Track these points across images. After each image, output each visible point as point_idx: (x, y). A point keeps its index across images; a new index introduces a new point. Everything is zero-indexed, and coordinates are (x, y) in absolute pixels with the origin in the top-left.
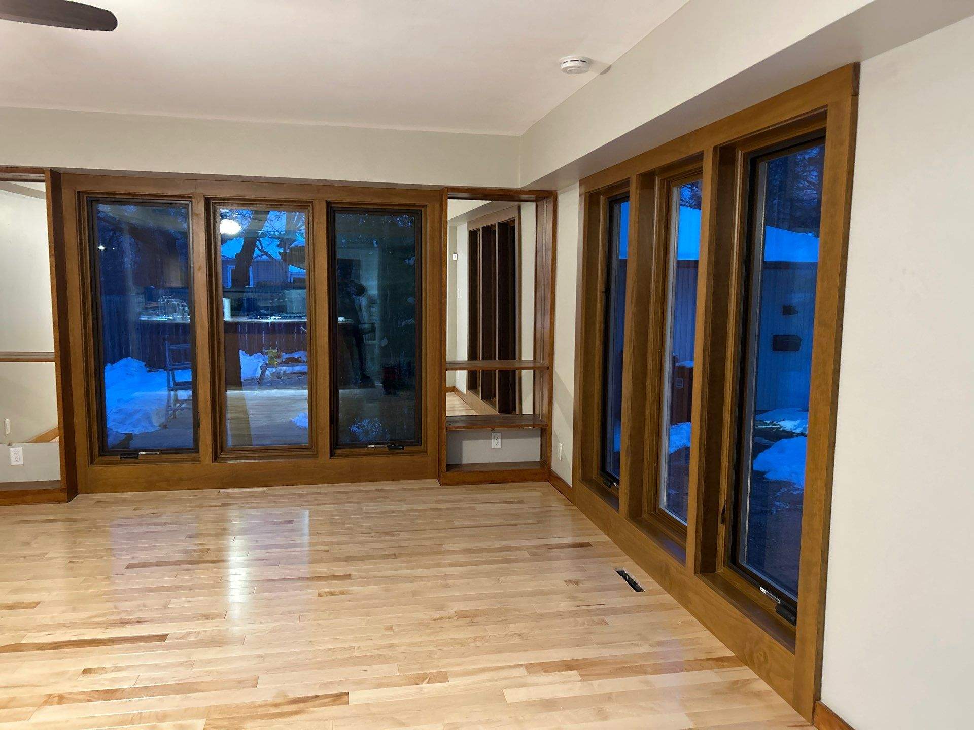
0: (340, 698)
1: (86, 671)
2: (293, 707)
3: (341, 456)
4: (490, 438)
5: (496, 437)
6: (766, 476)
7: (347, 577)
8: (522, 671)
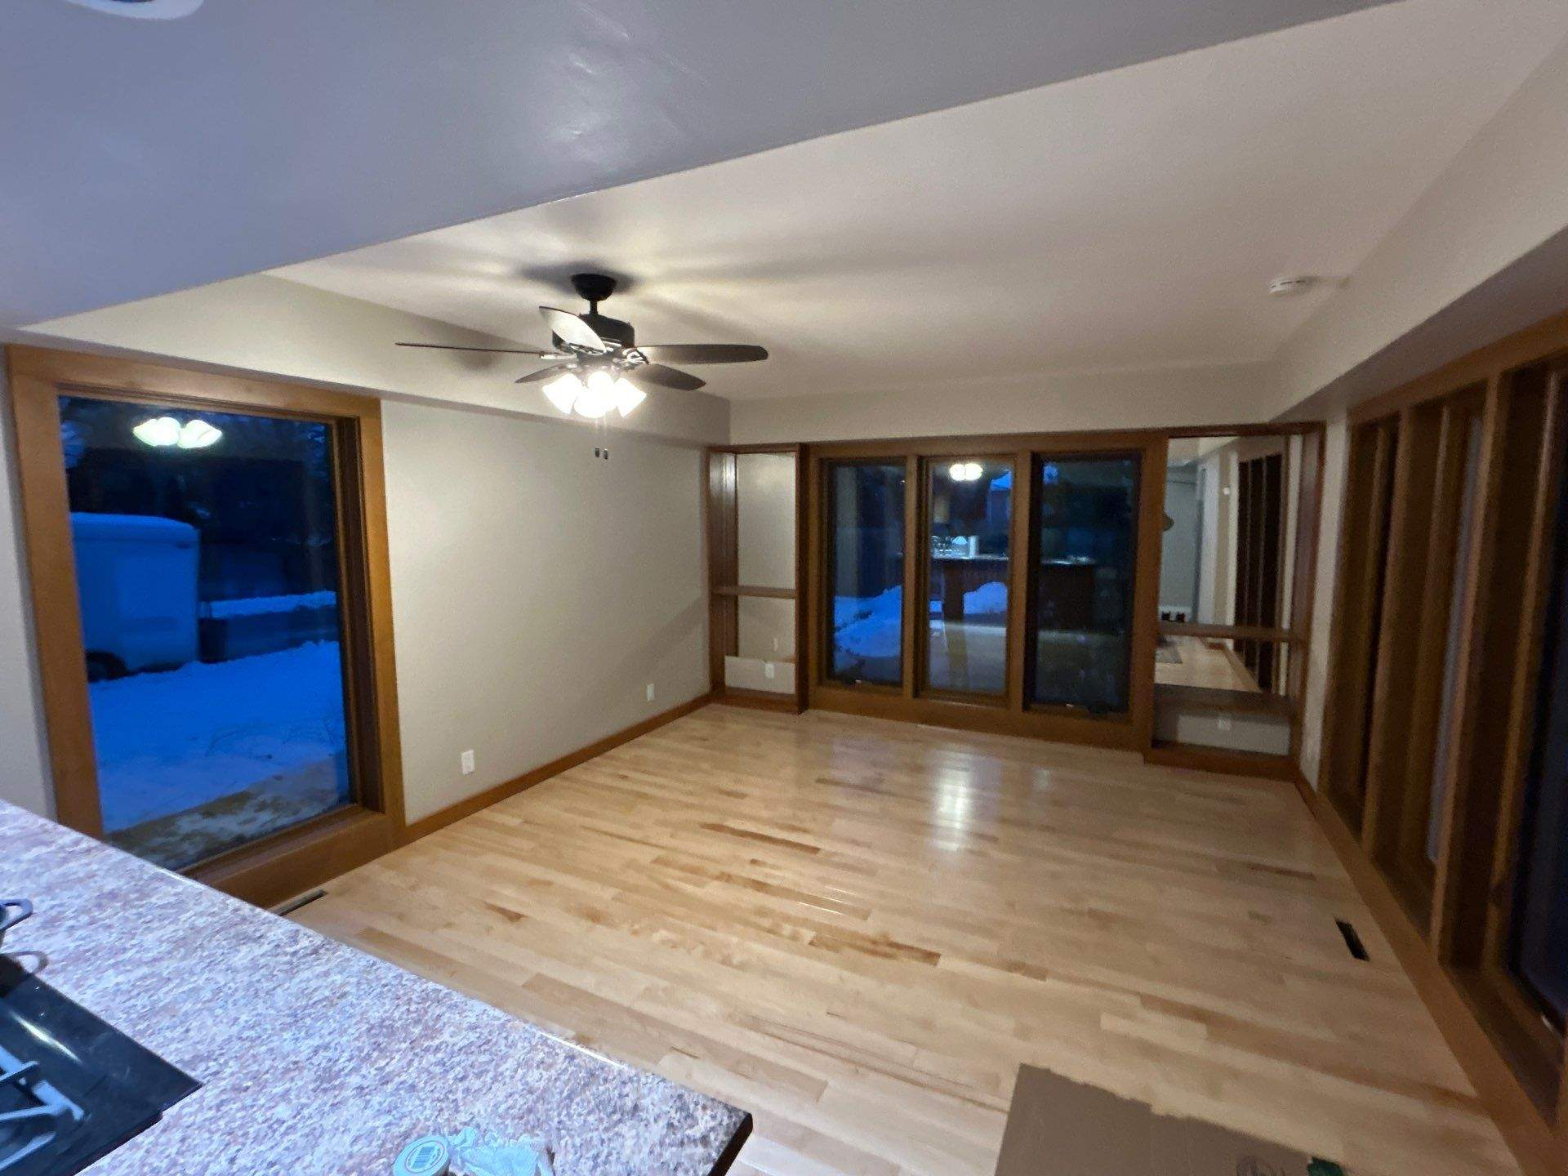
1: (754, 862)
3: (1034, 711)
4: (1216, 717)
5: (1225, 717)
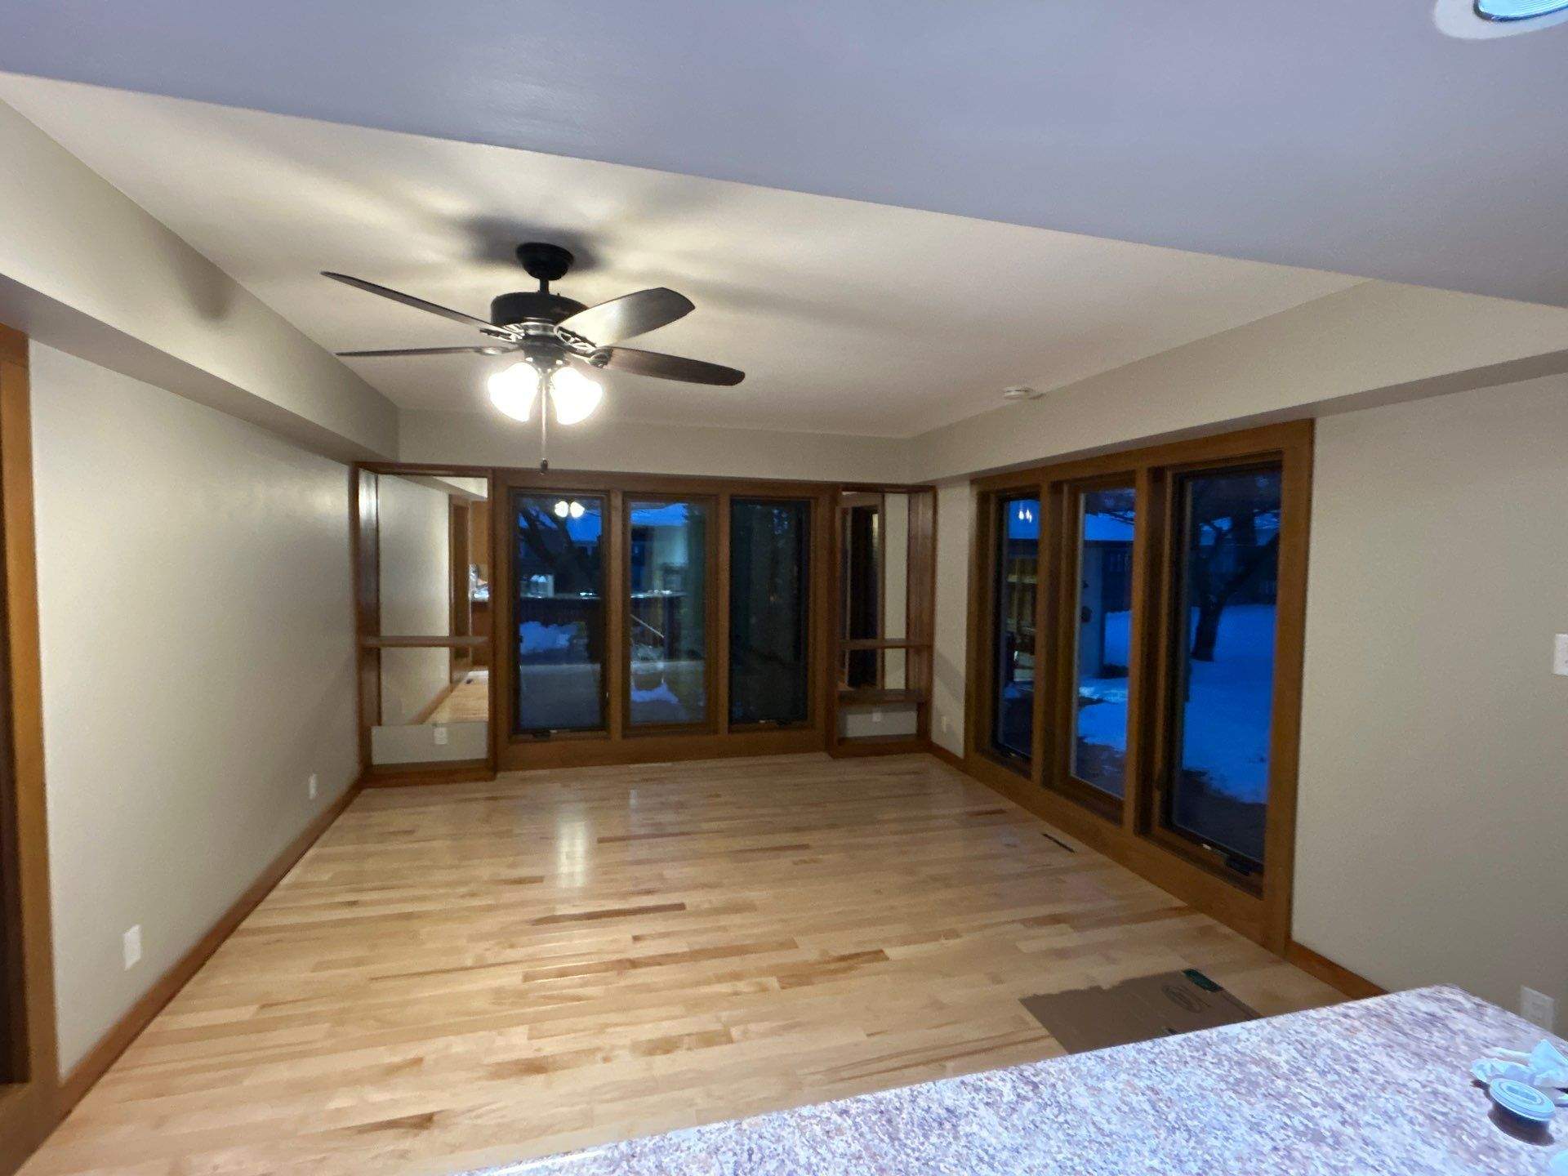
0: (878, 955)
1: (636, 938)
2: (843, 964)
3: (738, 731)
4: (871, 712)
5: (877, 711)
6: (1086, 741)
7: (806, 847)
8: (1020, 926)
